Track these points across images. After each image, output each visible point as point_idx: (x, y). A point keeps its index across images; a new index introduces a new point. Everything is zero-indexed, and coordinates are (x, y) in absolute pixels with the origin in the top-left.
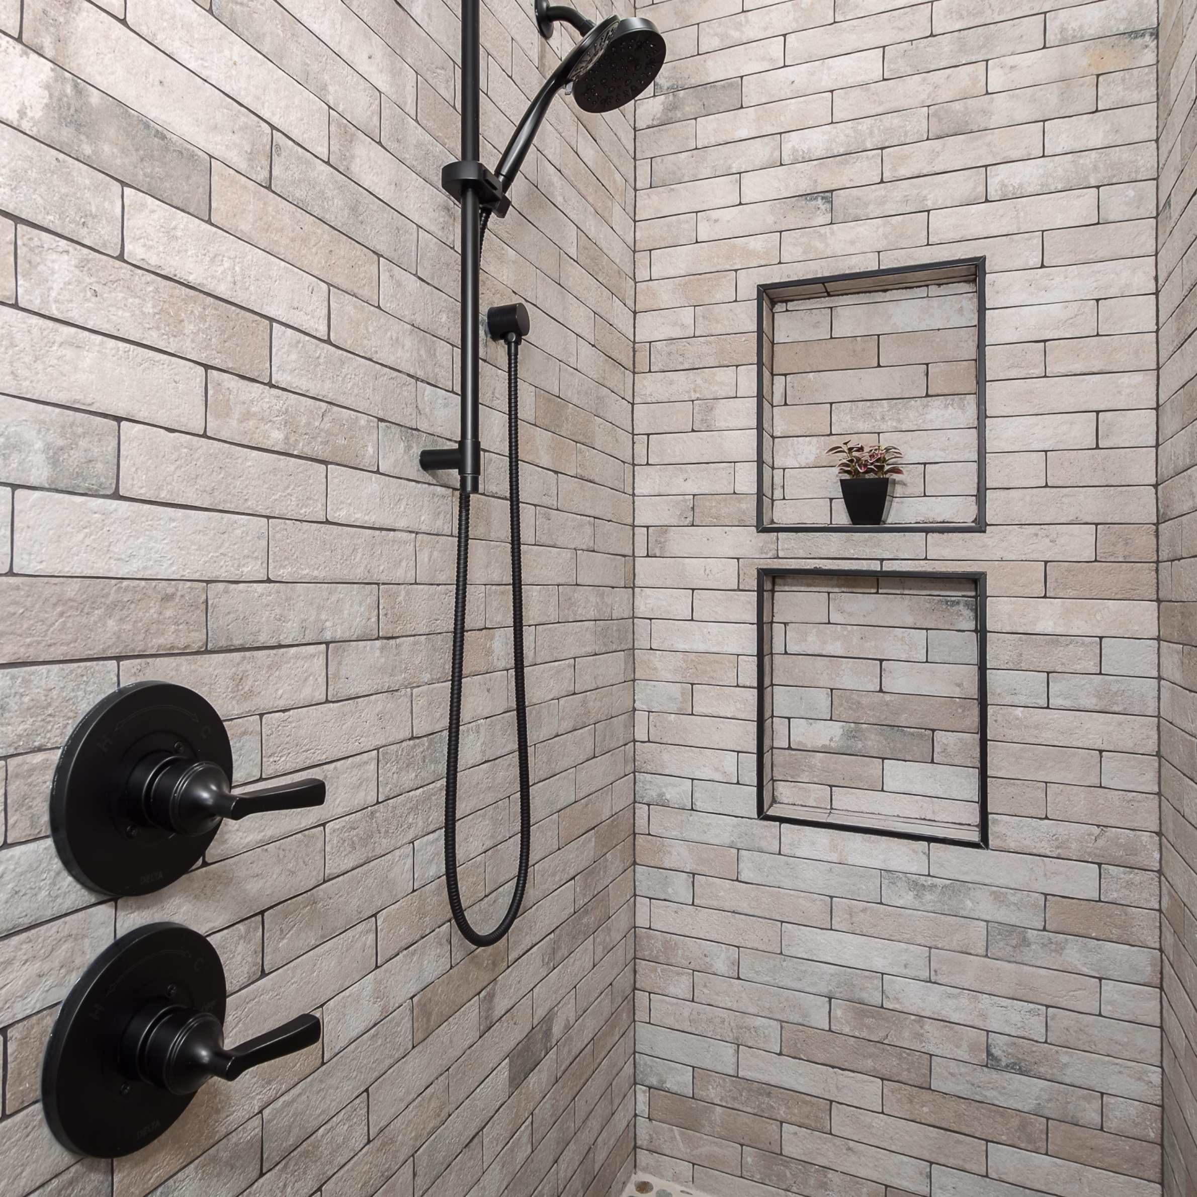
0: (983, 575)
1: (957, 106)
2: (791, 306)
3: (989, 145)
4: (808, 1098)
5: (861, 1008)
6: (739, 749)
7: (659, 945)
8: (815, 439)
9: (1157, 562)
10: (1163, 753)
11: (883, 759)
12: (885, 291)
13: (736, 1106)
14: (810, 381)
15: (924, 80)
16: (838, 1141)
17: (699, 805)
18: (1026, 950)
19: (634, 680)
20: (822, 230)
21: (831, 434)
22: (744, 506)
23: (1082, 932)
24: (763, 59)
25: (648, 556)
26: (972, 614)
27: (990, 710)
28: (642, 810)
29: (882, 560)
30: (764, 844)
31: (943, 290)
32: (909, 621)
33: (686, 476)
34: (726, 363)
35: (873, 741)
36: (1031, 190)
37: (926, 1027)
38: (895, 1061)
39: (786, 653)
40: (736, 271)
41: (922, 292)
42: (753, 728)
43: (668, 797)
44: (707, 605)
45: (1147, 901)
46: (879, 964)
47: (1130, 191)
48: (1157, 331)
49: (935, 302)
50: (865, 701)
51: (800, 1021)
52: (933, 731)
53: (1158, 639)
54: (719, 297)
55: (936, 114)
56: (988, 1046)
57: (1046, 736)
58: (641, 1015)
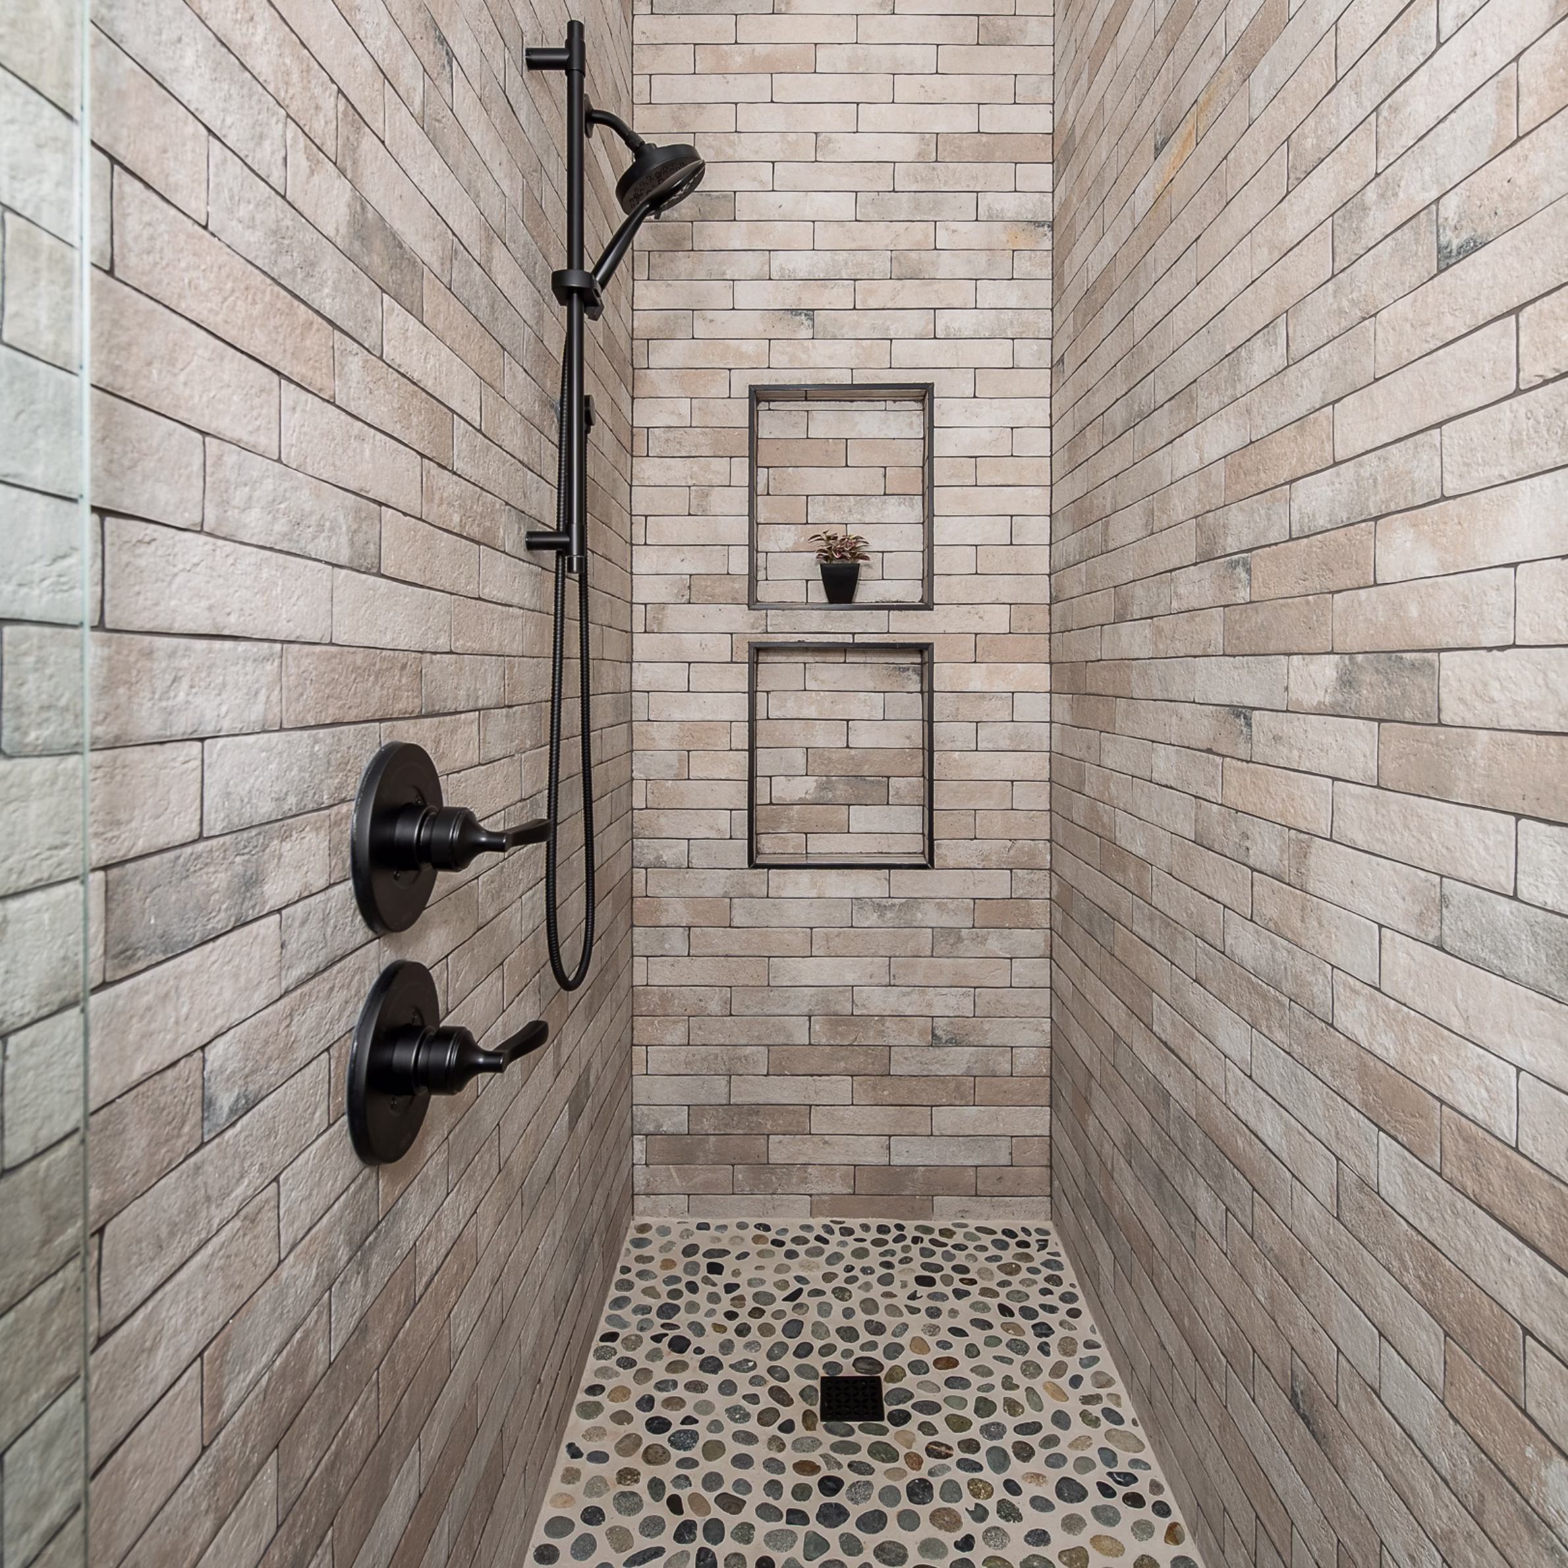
0: (932, 644)
1: (913, 255)
2: (773, 405)
3: (936, 292)
4: (791, 1108)
5: (835, 1018)
6: (731, 807)
7: (656, 999)
8: (793, 527)
9: (1050, 633)
10: (1054, 779)
11: (849, 805)
12: (852, 401)
13: (728, 1131)
14: (789, 474)
15: (888, 227)
16: (816, 1139)
17: (695, 862)
18: (960, 945)
19: (632, 751)
20: (806, 343)
21: (807, 523)
22: (737, 586)
23: (999, 924)
24: (754, 179)
25: (645, 632)
26: (918, 678)
27: (936, 755)
28: (639, 874)
29: (854, 634)
30: (754, 891)
31: (897, 406)
32: (871, 685)
33: (682, 557)
34: (721, 453)
35: (841, 791)
36: (966, 334)
37: (887, 1024)
38: (862, 1059)
39: (768, 718)
40: (730, 370)
41: (881, 405)
42: (745, 786)
43: (665, 858)
44: (702, 677)
45: (1042, 892)
46: (850, 979)
47: (1034, 346)
48: (1051, 457)
49: (891, 415)
50: (834, 756)
51: (785, 1042)
52: (889, 777)
53: (1050, 692)
54: (713, 393)
55: (896, 258)
56: (933, 1029)
57: (976, 774)
58: (638, 1069)
